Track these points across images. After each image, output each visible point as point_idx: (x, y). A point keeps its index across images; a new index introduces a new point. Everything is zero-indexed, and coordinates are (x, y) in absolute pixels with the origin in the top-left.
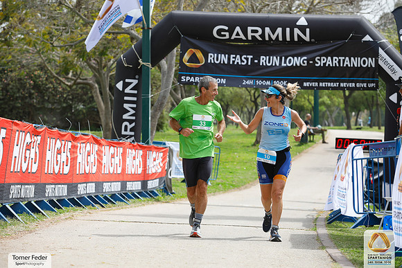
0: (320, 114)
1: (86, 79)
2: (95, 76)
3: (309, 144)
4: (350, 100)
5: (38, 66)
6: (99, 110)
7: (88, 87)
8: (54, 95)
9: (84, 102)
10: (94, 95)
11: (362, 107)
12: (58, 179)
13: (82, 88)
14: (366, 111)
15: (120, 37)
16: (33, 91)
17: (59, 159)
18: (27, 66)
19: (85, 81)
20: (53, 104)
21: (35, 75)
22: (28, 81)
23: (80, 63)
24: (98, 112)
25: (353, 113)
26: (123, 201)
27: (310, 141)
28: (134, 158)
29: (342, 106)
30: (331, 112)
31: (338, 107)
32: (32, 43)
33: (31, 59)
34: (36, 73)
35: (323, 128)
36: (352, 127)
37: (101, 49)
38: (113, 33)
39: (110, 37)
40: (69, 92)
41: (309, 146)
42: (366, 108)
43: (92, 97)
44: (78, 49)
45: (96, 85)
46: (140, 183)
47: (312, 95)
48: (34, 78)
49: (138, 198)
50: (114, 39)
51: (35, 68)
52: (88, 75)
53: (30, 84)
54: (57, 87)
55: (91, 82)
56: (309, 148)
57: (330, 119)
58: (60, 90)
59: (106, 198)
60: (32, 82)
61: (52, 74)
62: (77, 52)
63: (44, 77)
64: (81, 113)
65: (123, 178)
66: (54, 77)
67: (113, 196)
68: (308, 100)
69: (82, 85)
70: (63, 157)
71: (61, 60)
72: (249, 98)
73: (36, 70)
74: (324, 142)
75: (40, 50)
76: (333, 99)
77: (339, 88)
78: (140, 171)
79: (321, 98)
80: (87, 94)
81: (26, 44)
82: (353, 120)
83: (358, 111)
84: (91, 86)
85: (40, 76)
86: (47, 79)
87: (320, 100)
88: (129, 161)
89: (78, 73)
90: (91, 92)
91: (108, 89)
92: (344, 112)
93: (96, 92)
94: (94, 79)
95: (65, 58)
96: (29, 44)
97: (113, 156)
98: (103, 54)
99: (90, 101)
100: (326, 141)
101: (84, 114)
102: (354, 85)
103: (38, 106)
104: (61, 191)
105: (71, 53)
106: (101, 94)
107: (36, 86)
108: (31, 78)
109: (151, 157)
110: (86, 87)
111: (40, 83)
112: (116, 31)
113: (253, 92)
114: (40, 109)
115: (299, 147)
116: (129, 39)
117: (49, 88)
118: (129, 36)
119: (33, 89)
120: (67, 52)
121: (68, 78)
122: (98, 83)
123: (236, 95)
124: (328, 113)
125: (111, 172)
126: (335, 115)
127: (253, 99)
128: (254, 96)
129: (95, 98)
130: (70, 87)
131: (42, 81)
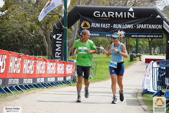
0: (139, 49)
1: (40, 34)
2: (44, 33)
3: (134, 61)
4: (151, 43)
5: (20, 28)
6: (46, 47)
7: (41, 37)
8: (27, 41)
9: (39, 43)
10: (44, 41)
11: (156, 46)
12: (29, 76)
13: (39, 38)
14: (158, 47)
15: (54, 16)
16: (18, 39)
17: (29, 68)
18: (16, 29)
19: (40, 35)
20: (26, 45)
21: (19, 32)
22: (16, 35)
23: (38, 27)
24: (45, 48)
25: (153, 48)
26: (56, 85)
27: (135, 60)
28: (61, 67)
29: (148, 45)
30: (143, 48)
31: (146, 45)
32: (18, 19)
33: (17, 25)
34: (19, 31)
35: (140, 54)
36: (152, 54)
37: (47, 21)
38: (52, 15)
39: (50, 16)
40: (33, 39)
41: (134, 62)
42: (158, 46)
43: (43, 42)
44: (37, 21)
45: (45, 37)
46: (63, 78)
47: (135, 41)
48: (18, 34)
49: (62, 84)
50: (52, 17)
51: (19, 29)
52: (41, 32)
53: (17, 36)
54: (28, 38)
55: (42, 35)
56: (134, 63)
57: (143, 51)
58: (29, 38)
59: (48, 84)
60: (17, 35)
61: (26, 32)
62: (36, 22)
63: (22, 33)
64: (38, 48)
65: (56, 76)
66: (27, 33)
67: (52, 83)
68: (134, 43)
69: (38, 37)
70: (31, 67)
71: (30, 26)
72: (109, 42)
73: (19, 30)
74: (140, 60)
75: (21, 22)
76: (144, 42)
77: (147, 38)
78: (63, 73)
79: (139, 42)
80: (41, 40)
81: (15, 19)
82: (152, 51)
83: (155, 47)
84: (42, 37)
85: (21, 33)
86: (24, 34)
87: (139, 43)
88: (58, 68)
89: (37, 31)
90: (42, 40)
91: (49, 38)
92: (149, 48)
93: (44, 39)
94: (44, 34)
95: (31, 25)
96: (16, 19)
97: (52, 67)
98: (47, 23)
99: (42, 43)
100: (141, 60)
101: (39, 49)
102: (153, 36)
103: (20, 46)
104: (30, 81)
105: (34, 23)
106: (47, 40)
107: (19, 37)
108: (17, 34)
109: (67, 67)
110: (40, 37)
111: (21, 36)
112: (53, 14)
113: (110, 39)
114: (21, 47)
115: (130, 63)
116: (58, 17)
117: (25, 38)
118: (58, 16)
119: (18, 38)
120: (32, 23)
121: (32, 34)
122: (45, 36)
123: (103, 41)
124: (142, 48)
125: (51, 73)
126: (145, 49)
127: (110, 42)
128: (111, 41)
129: (44, 42)
130: (34, 37)
131: (22, 35)
